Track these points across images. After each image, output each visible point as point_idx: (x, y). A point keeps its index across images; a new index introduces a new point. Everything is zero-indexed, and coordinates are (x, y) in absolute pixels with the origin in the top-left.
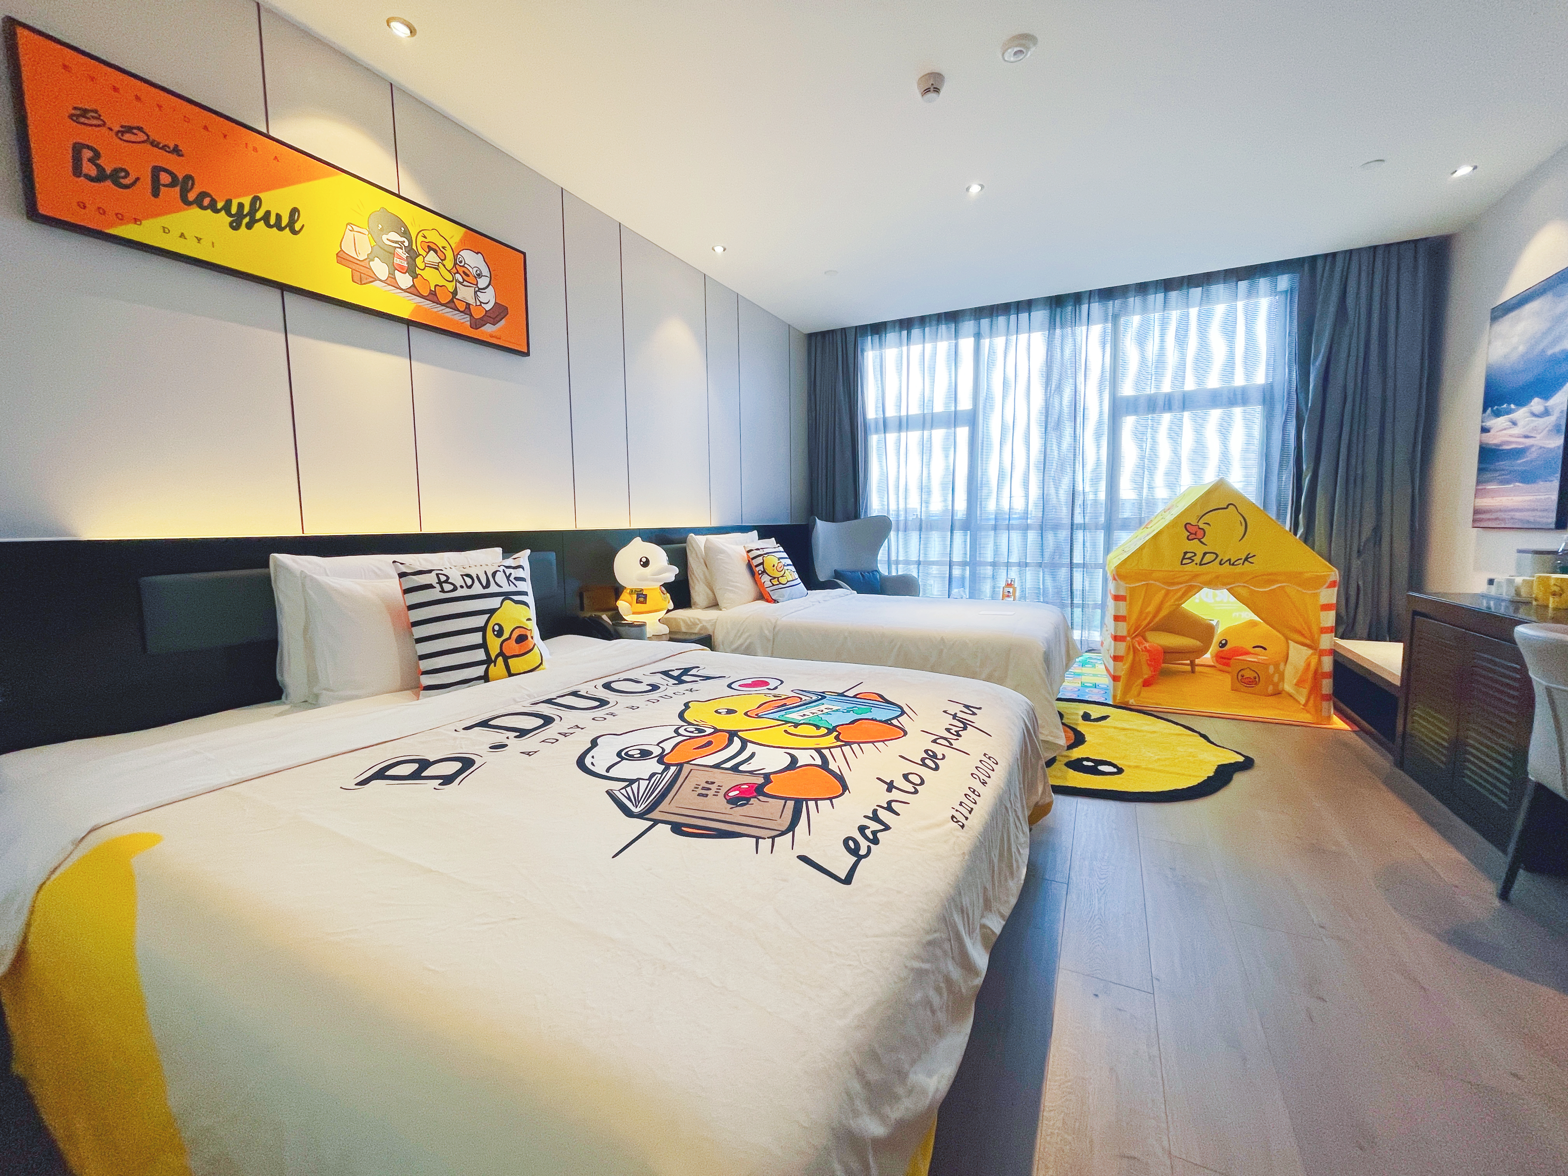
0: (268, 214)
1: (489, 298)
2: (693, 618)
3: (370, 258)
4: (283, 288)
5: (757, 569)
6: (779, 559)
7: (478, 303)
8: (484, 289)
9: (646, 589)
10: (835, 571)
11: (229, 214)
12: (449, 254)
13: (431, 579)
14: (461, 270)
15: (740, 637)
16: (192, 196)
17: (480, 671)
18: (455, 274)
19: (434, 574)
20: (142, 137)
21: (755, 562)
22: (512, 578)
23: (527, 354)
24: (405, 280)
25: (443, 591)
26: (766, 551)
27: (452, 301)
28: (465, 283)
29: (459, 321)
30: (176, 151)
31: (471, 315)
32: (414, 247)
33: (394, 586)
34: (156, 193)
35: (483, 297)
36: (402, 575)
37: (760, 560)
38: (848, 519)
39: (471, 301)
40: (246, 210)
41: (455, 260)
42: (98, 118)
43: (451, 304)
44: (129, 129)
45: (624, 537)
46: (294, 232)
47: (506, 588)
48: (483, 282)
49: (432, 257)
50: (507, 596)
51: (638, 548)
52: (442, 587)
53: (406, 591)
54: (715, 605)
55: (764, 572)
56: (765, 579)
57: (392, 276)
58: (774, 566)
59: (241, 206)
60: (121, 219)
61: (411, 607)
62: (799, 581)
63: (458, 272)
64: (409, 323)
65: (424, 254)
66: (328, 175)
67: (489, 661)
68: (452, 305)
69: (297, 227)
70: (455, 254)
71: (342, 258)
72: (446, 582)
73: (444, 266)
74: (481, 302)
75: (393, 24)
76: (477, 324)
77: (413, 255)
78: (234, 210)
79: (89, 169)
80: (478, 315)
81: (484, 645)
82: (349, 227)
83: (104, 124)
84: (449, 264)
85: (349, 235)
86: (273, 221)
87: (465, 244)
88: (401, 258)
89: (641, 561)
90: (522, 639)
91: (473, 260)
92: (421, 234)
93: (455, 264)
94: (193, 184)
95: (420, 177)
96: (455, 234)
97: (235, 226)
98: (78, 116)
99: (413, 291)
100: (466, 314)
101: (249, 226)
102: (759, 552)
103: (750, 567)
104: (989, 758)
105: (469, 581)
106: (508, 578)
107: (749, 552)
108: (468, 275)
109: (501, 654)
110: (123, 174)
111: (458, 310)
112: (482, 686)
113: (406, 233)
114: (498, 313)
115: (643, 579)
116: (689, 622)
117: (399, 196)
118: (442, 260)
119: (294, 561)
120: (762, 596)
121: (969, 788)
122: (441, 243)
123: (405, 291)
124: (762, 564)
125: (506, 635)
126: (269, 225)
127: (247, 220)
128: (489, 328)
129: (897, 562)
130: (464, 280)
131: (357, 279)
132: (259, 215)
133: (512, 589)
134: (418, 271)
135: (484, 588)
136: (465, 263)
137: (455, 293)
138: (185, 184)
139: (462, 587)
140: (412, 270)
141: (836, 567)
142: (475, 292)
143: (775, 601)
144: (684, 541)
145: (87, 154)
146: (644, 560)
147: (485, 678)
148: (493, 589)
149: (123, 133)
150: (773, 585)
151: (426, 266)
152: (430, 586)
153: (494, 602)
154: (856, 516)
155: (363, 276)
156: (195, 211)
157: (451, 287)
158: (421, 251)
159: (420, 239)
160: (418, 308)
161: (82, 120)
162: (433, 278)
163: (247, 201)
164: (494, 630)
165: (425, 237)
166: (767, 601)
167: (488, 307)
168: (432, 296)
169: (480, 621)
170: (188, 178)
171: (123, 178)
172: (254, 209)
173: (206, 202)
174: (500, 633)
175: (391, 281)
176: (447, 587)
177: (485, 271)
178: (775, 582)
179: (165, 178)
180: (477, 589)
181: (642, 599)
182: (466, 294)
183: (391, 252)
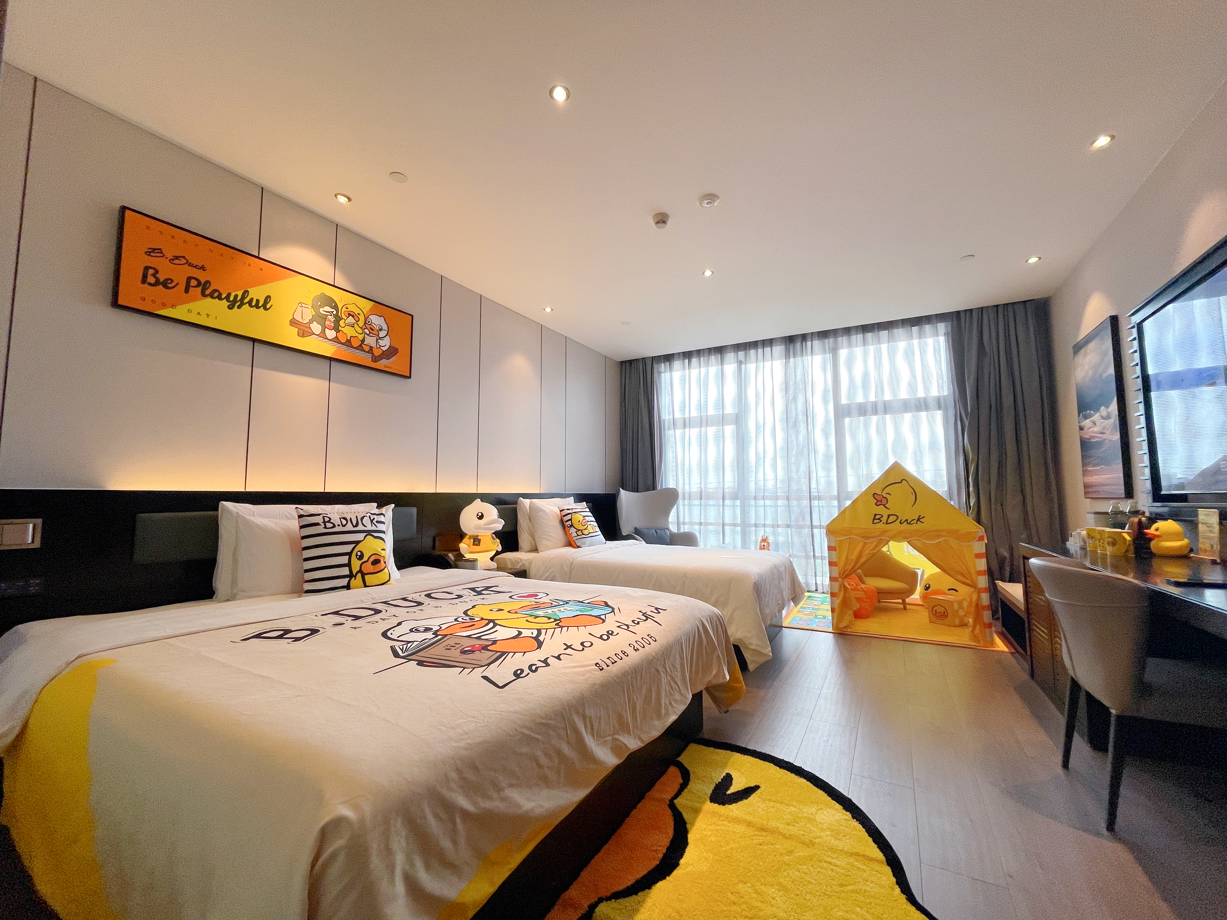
0: (252, 299)
1: (385, 343)
2: (517, 558)
3: (311, 322)
4: (254, 340)
5: (567, 523)
6: (584, 516)
7: (378, 346)
8: (384, 337)
9: (481, 536)
10: (635, 528)
11: (228, 301)
12: (362, 318)
13: (319, 520)
14: (368, 327)
15: (547, 572)
16: (208, 292)
17: (344, 582)
18: (364, 329)
19: (321, 516)
20: (184, 261)
21: (566, 518)
22: (374, 521)
23: (410, 377)
24: (331, 334)
25: (325, 528)
26: (574, 511)
27: (361, 345)
28: (371, 335)
29: (365, 359)
30: (203, 268)
32: (340, 314)
33: (294, 524)
34: (187, 291)
35: (381, 343)
36: (300, 516)
37: (569, 517)
38: (648, 490)
39: (373, 344)
40: (239, 298)
41: (365, 321)
42: (161, 253)
43: (360, 348)
44: (177, 258)
45: (467, 499)
46: (266, 309)
47: (369, 527)
48: (382, 334)
49: (351, 320)
50: (369, 533)
51: (478, 506)
52: (325, 525)
53: (302, 527)
54: (535, 550)
55: (572, 526)
56: (573, 530)
57: (323, 331)
58: (579, 522)
59: (236, 296)
60: (164, 305)
61: (303, 538)
62: (600, 533)
63: (366, 328)
64: (330, 359)
65: (345, 318)
66: (290, 277)
67: (351, 576)
69: (268, 306)
70: (366, 318)
71: (293, 322)
72: (329, 522)
73: (358, 325)
74: (380, 346)
75: (339, 196)
77: (338, 319)
78: (232, 298)
79: (151, 280)
80: (377, 353)
81: (349, 565)
82: (300, 305)
83: (164, 256)
84: (361, 323)
85: (300, 309)
86: (254, 304)
87: (372, 312)
88: (330, 321)
89: (478, 515)
90: (376, 562)
91: (377, 321)
92: (345, 307)
93: (365, 323)
94: (210, 285)
95: (349, 275)
96: (367, 305)
97: (230, 307)
98: (150, 252)
99: (336, 340)
101: (239, 307)
102: (569, 512)
103: (562, 522)
104: (651, 638)
105: (344, 522)
106: (372, 521)
107: (561, 511)
108: (373, 330)
109: (360, 571)
110: (169, 281)
111: (365, 351)
112: (345, 592)
113: (336, 307)
114: (392, 352)
115: (478, 527)
116: (513, 561)
117: (334, 286)
118: (357, 321)
119: (235, 507)
120: (570, 544)
121: (622, 651)
122: (357, 311)
123: (330, 340)
124: (571, 520)
125: (365, 559)
126: (251, 306)
127: (239, 303)
128: (384, 362)
129: (684, 524)
130: (370, 333)
131: (301, 334)
132: (246, 301)
133: (374, 528)
134: (340, 328)
135: (354, 527)
136: (372, 323)
137: (363, 341)
138: (203, 285)
139: (339, 525)
140: (336, 328)
141: (638, 526)
142: (377, 340)
143: (578, 547)
144: (516, 503)
145: (151, 271)
146: (480, 514)
147: (348, 587)
148: (360, 527)
149: (173, 260)
150: (578, 535)
151: (346, 325)
152: (317, 524)
154: (654, 488)
155: (304, 332)
156: (209, 300)
157: (361, 337)
158: (344, 317)
159: (344, 309)
160: (337, 349)
161: (152, 254)
162: (349, 332)
163: (240, 294)
164: (357, 555)
165: (347, 309)
166: (574, 547)
167: (384, 349)
169: (348, 548)
170: (208, 282)
171: (170, 283)
172: (243, 297)
173: (216, 294)
174: (361, 557)
175: (323, 335)
176: (329, 525)
177: (385, 327)
178: (579, 533)
179: (193, 283)
180: (349, 527)
181: (476, 543)
182: (370, 341)
183: (325, 318)
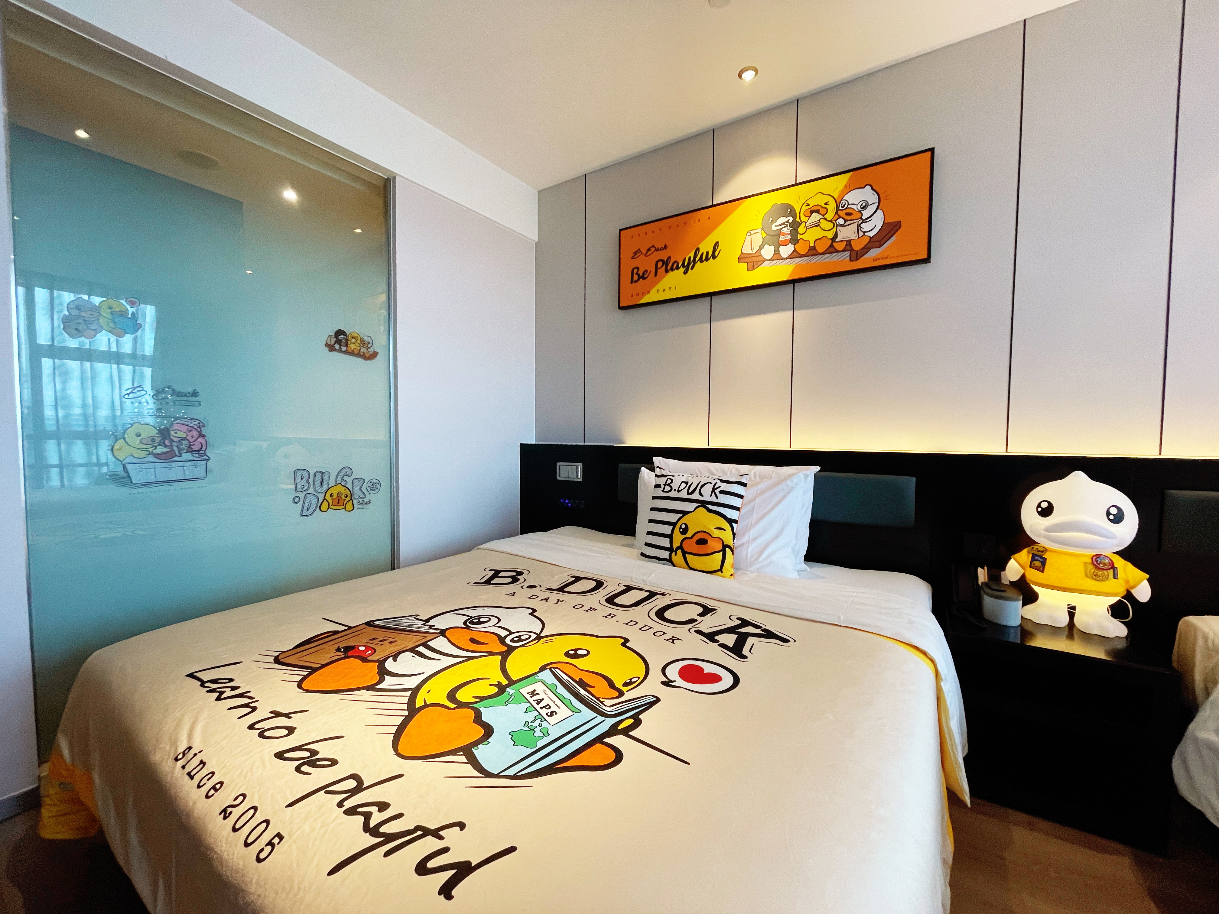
0: (702, 254)
1: (875, 224)
4: (711, 295)
7: (861, 235)
8: (869, 218)
11: (684, 267)
12: (831, 206)
13: (662, 481)
16: (669, 268)
18: (836, 221)
20: (653, 249)
23: (927, 260)
24: (787, 250)
25: (663, 491)
27: (831, 246)
28: (848, 223)
29: (841, 261)
30: (666, 247)
31: (852, 250)
32: (798, 219)
34: (656, 274)
35: (867, 226)
39: (853, 236)
40: (692, 259)
41: (837, 207)
44: (649, 250)
46: (714, 258)
48: (868, 212)
49: (815, 218)
57: (777, 252)
59: (690, 258)
60: (643, 294)
63: (840, 217)
64: (792, 282)
65: (807, 219)
66: (738, 207)
68: (831, 249)
69: (716, 254)
70: (838, 202)
71: (742, 258)
72: (669, 485)
73: (825, 219)
74: (864, 232)
75: (744, 75)
76: (856, 256)
77: (795, 226)
79: (636, 277)
80: (857, 247)
82: (749, 234)
83: (642, 253)
84: (830, 214)
85: (748, 238)
86: (704, 258)
88: (785, 234)
89: (1039, 506)
90: (702, 542)
91: (858, 197)
92: (805, 205)
93: (837, 211)
94: (670, 260)
96: (839, 184)
97: (686, 272)
100: (846, 251)
101: (692, 268)
106: (714, 490)
108: (851, 214)
109: (680, 547)
110: (646, 272)
111: (838, 251)
113: (793, 212)
114: (887, 233)
117: (794, 185)
118: (823, 216)
121: (222, 783)
122: (823, 201)
126: (702, 262)
127: (692, 264)
128: (874, 253)
130: (846, 221)
131: (751, 267)
132: (697, 259)
134: (800, 237)
135: (688, 494)
136: (848, 204)
137: (835, 237)
138: (665, 263)
139: (676, 490)
140: (794, 240)
142: (859, 226)
145: (635, 271)
146: (1044, 505)
148: (696, 496)
149: (647, 253)
151: (807, 229)
153: (690, 507)
155: (754, 263)
156: (671, 273)
157: (831, 234)
158: (804, 219)
160: (797, 266)
161: (635, 257)
162: (810, 236)
163: (692, 255)
164: (681, 528)
165: (808, 205)
167: (874, 233)
168: (813, 251)
171: (646, 274)
172: (695, 256)
173: (675, 266)
174: (685, 531)
175: (777, 256)
176: (668, 488)
177: (873, 198)
179: (660, 265)
180: (684, 494)
181: (1037, 564)
182: (848, 233)
183: (779, 233)
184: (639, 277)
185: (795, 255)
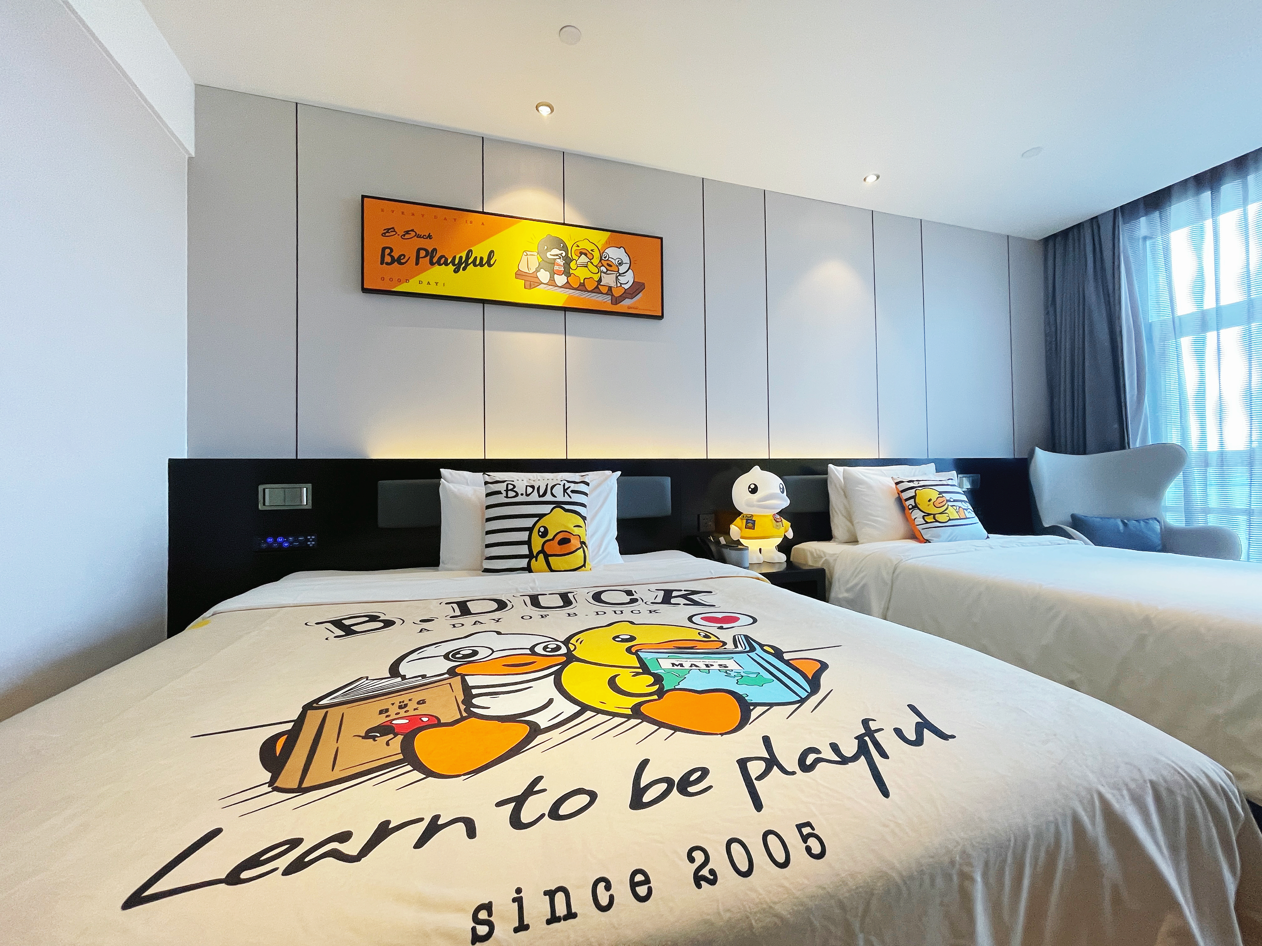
0: (476, 258)
1: (628, 280)
3: (537, 270)
4: (483, 302)
5: (908, 503)
7: (619, 285)
8: (623, 273)
9: (756, 516)
10: (1073, 516)
11: (454, 265)
12: (596, 254)
13: (502, 487)
16: (435, 260)
17: (524, 563)
18: (600, 267)
19: (505, 483)
20: (413, 234)
21: (905, 495)
22: (568, 491)
23: (662, 317)
24: (561, 280)
25: (507, 497)
27: (597, 287)
28: (608, 272)
29: (602, 301)
30: (430, 237)
31: (612, 295)
32: (570, 255)
34: (417, 264)
35: (622, 279)
38: (1105, 450)
39: (613, 284)
40: (463, 260)
41: (601, 257)
42: (394, 231)
44: (407, 232)
46: (490, 265)
47: (560, 498)
48: (622, 269)
49: (583, 259)
52: (507, 494)
53: (488, 495)
54: (854, 541)
57: (552, 279)
59: (461, 258)
60: (400, 281)
61: (488, 507)
62: (976, 519)
63: (603, 266)
64: (565, 309)
66: (511, 225)
67: (530, 556)
69: (492, 262)
70: (601, 253)
71: (519, 275)
72: (512, 490)
74: (621, 284)
75: (540, 108)
76: (616, 301)
77: (568, 261)
78: (456, 262)
79: (388, 259)
80: (617, 293)
82: (525, 254)
83: (396, 233)
84: (596, 261)
85: (525, 258)
86: (478, 262)
88: (559, 265)
89: (749, 487)
90: (565, 541)
91: (615, 254)
92: (575, 245)
93: (601, 259)
94: (436, 253)
95: (580, 206)
96: (601, 238)
97: (456, 271)
101: (464, 269)
102: (911, 485)
103: (900, 501)
105: (530, 490)
106: (565, 490)
107: (897, 484)
108: (610, 266)
109: (542, 551)
112: (526, 575)
113: (565, 248)
114: (637, 288)
115: (750, 505)
117: (564, 224)
118: (590, 260)
119: (451, 474)
120: (914, 535)
125: (550, 536)
126: (475, 265)
127: (463, 265)
128: (627, 302)
130: (607, 270)
131: (528, 286)
132: (470, 261)
133: (567, 499)
134: (571, 271)
135: (540, 496)
136: (609, 257)
137: (600, 280)
138: (431, 254)
139: (522, 494)
140: (567, 272)
141: (1079, 512)
142: (617, 277)
143: (927, 541)
145: (388, 251)
146: (752, 486)
147: (529, 569)
148: (548, 497)
149: (404, 235)
151: (578, 267)
152: (499, 493)
154: (1121, 446)
155: (531, 282)
156: (437, 267)
157: (596, 277)
158: (575, 257)
159: (575, 248)
160: (570, 298)
161: (387, 234)
162: (581, 274)
163: (464, 255)
164: (539, 531)
166: (921, 542)
168: (582, 287)
170: (435, 250)
171: (404, 258)
172: (468, 257)
173: (443, 260)
174: (545, 534)
175: (552, 283)
176: (511, 494)
177: (626, 259)
179: (423, 253)
180: (535, 497)
181: (750, 525)
182: (609, 280)
183: (553, 263)
184: (393, 261)
185: (567, 286)
